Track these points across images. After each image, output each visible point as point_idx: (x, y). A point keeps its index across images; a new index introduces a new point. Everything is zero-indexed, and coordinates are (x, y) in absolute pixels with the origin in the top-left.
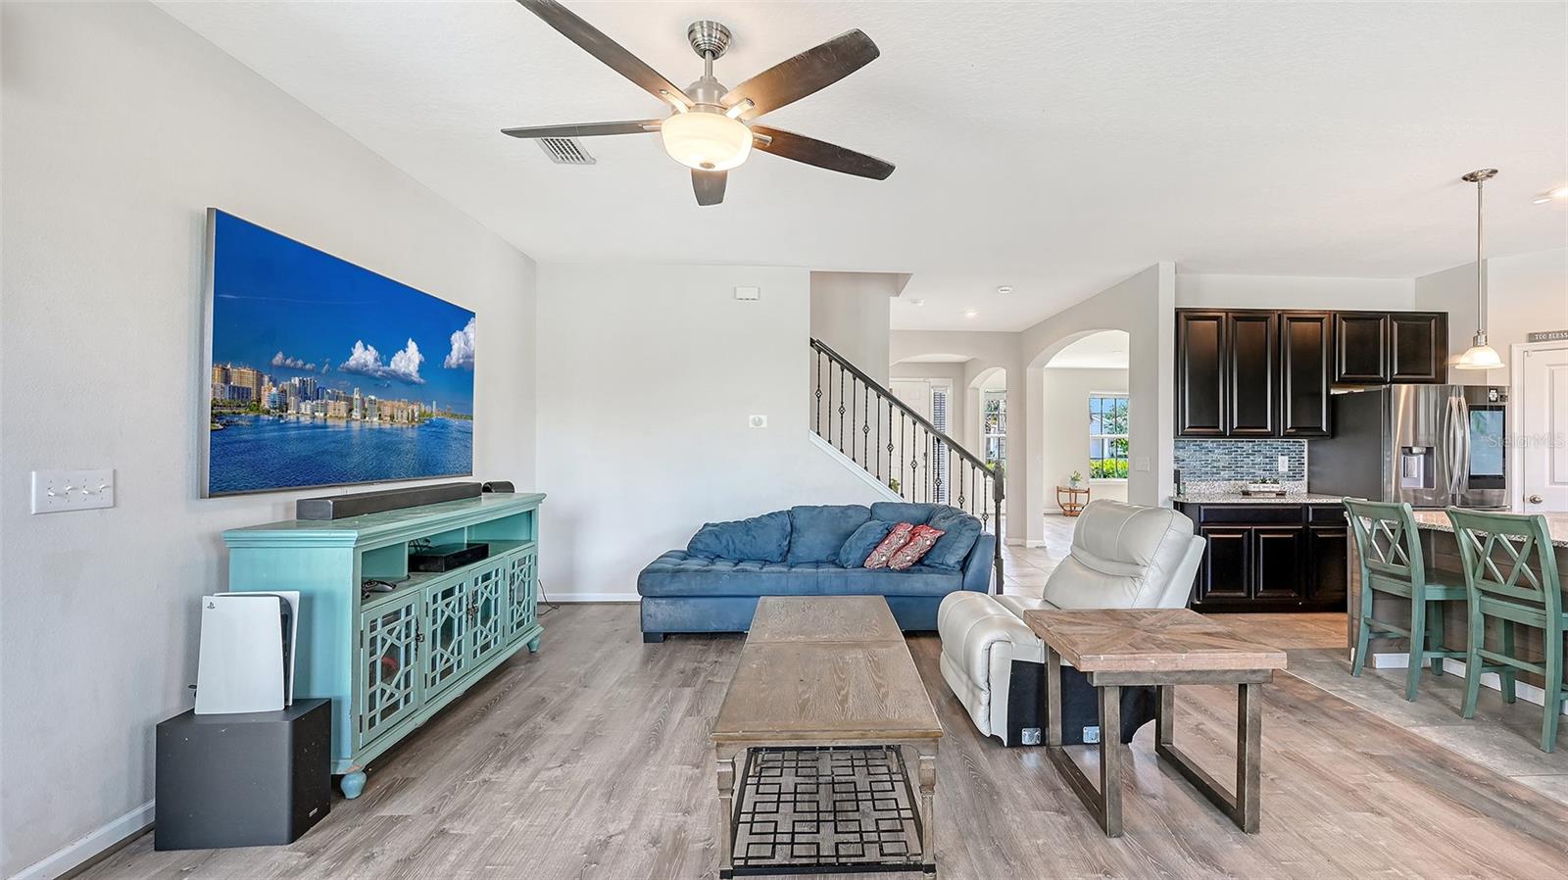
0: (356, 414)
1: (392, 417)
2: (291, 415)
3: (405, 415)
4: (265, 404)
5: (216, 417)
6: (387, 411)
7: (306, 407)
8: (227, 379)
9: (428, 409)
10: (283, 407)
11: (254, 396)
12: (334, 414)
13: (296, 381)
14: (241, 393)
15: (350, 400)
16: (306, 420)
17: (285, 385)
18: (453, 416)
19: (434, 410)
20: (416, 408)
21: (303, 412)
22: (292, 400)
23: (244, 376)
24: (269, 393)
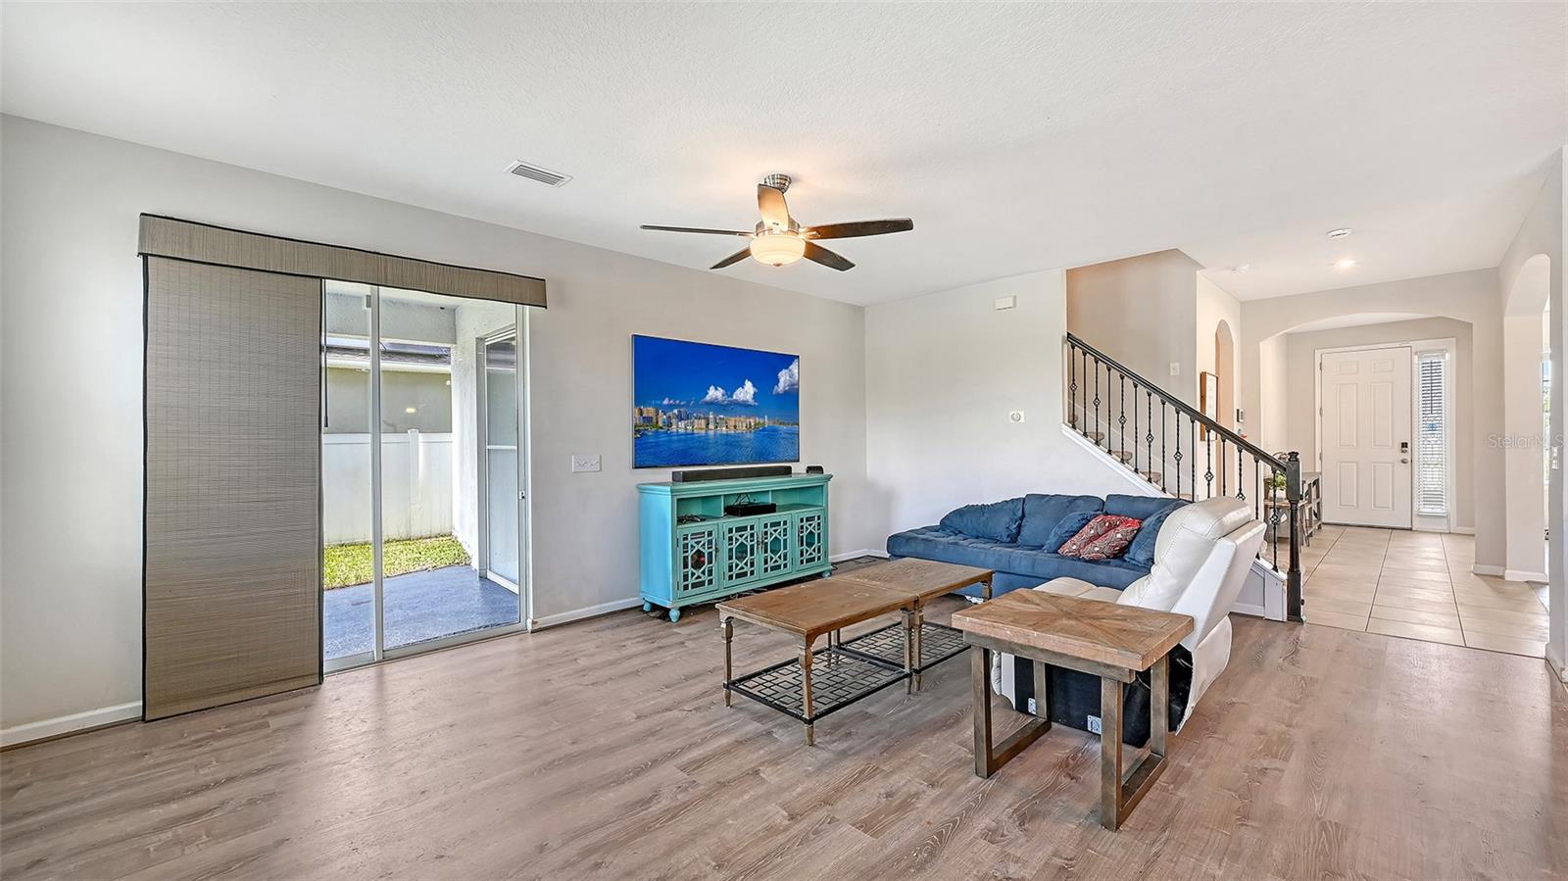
0: (711, 426)
1: (735, 427)
2: (674, 428)
3: (744, 425)
4: (660, 424)
5: (637, 431)
6: (731, 423)
7: (682, 424)
8: (641, 413)
9: (761, 421)
10: (670, 425)
11: (654, 421)
12: (698, 426)
13: (676, 411)
14: (648, 419)
15: (707, 419)
16: (682, 431)
17: (670, 414)
18: (781, 424)
19: (767, 421)
20: (752, 420)
21: (680, 427)
22: (674, 421)
23: (649, 411)
24: (662, 418)
